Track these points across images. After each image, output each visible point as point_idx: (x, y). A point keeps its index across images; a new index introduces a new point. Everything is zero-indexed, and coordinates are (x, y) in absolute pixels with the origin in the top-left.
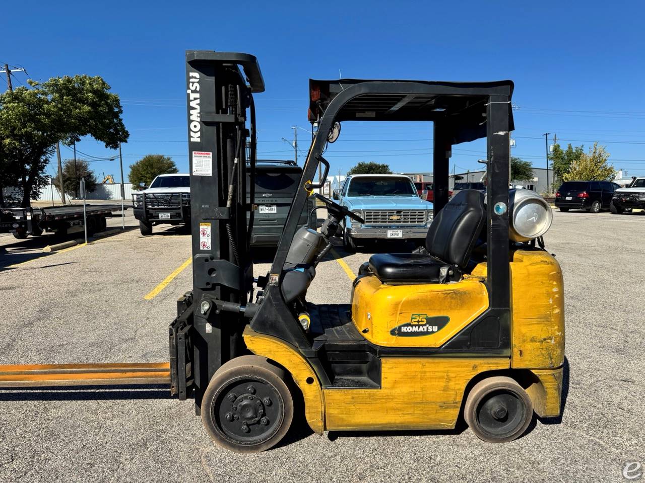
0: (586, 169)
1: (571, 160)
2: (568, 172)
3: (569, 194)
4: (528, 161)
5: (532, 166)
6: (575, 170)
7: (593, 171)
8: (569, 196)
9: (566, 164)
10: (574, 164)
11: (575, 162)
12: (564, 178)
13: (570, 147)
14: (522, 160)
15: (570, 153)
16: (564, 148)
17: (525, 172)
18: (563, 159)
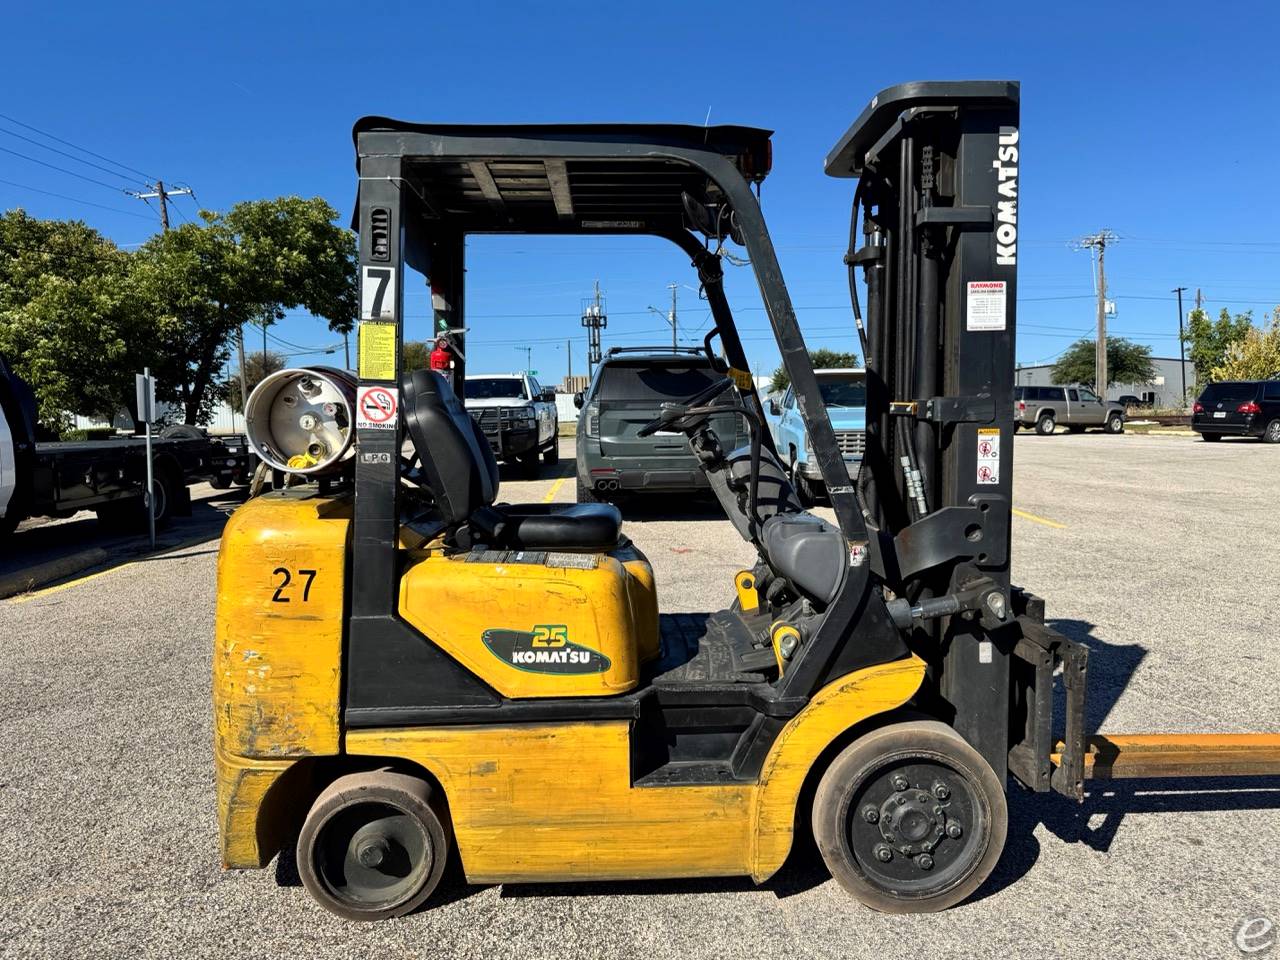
0: (1259, 358)
1: (1227, 340)
2: (1222, 365)
3: (1220, 406)
4: (1143, 344)
5: (1152, 355)
6: (1235, 359)
7: (1273, 361)
8: (1220, 410)
9: (1217, 348)
10: (1233, 349)
11: (1234, 344)
12: (1213, 376)
13: (1224, 316)
14: (1129, 341)
15: (1224, 327)
16: (1212, 317)
17: (1136, 367)
18: (1209, 338)
